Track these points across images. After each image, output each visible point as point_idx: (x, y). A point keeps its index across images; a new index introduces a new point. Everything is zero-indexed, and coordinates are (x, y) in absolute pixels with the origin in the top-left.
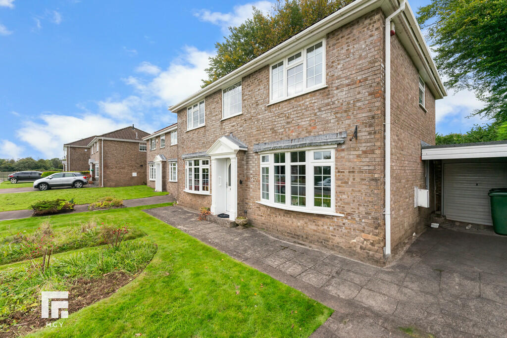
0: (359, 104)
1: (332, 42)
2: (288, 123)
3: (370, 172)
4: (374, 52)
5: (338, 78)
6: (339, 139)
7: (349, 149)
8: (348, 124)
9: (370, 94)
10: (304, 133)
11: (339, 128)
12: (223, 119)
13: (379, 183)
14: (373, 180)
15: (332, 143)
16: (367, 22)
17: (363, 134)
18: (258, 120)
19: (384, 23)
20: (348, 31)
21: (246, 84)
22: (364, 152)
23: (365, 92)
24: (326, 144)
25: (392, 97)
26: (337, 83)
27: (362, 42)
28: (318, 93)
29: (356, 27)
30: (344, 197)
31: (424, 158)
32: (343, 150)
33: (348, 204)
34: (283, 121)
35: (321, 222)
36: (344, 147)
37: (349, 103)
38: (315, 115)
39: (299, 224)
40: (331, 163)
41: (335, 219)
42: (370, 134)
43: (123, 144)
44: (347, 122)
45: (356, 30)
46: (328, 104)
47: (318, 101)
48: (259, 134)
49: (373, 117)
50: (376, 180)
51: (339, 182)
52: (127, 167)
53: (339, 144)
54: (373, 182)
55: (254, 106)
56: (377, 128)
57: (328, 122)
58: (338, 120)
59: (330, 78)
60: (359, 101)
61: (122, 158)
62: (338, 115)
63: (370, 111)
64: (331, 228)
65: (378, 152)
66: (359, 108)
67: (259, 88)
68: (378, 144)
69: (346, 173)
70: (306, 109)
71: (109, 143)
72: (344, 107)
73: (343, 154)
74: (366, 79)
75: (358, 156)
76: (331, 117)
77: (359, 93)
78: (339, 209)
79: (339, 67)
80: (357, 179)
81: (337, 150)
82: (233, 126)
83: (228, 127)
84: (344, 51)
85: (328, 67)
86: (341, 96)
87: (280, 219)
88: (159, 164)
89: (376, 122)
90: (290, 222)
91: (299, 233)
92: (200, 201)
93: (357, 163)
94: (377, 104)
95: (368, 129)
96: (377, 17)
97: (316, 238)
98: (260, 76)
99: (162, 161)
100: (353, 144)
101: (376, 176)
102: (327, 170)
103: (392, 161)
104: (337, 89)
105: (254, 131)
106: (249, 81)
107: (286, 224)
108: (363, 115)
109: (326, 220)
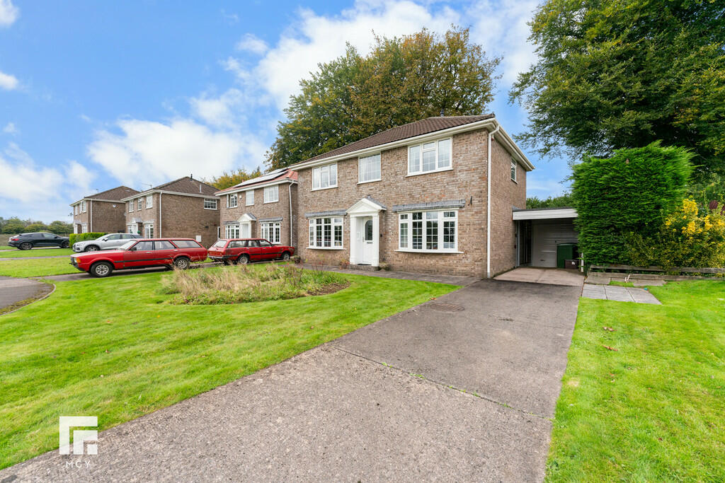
0: (473, 183)
1: (457, 141)
2: (424, 191)
3: (480, 224)
4: (481, 153)
5: (461, 165)
6: (461, 204)
7: (466, 211)
8: (466, 195)
9: (480, 178)
10: (436, 199)
11: (460, 197)
12: (359, 183)
13: (484, 230)
14: (480, 229)
15: (456, 207)
16: (478, 134)
17: (475, 202)
18: (397, 187)
19: (488, 136)
20: (467, 137)
21: (385, 156)
22: (476, 213)
23: (476, 177)
24: (453, 207)
25: (492, 179)
26: (460, 168)
27: (475, 146)
28: (446, 173)
29: (471, 135)
30: (464, 240)
31: (514, 219)
32: (463, 211)
33: (466, 245)
34: (419, 190)
35: (448, 258)
36: (464, 209)
37: (467, 182)
38: (445, 187)
39: (432, 262)
40: (455, 219)
41: (458, 255)
42: (479, 202)
43: (185, 199)
44: (466, 193)
45: (472, 137)
46: (453, 181)
47: (446, 178)
48: (398, 198)
49: (481, 192)
50: (482, 229)
51: (460, 232)
52: (189, 229)
53: (461, 207)
54: (481, 231)
55: (393, 175)
56: (483, 199)
57: (453, 193)
58: (460, 192)
59: (455, 164)
60: (473, 181)
61: (184, 217)
62: (461, 189)
63: (480, 188)
64: (455, 262)
65: (484, 212)
66: (473, 185)
67: (398, 161)
68: (484, 208)
69: (465, 226)
70: (438, 182)
71: (168, 198)
72: (464, 184)
73: (463, 214)
74: (477, 169)
75: (473, 215)
76: (456, 190)
77: (473, 176)
78: (460, 248)
79: (461, 158)
80: (472, 229)
81: (459, 211)
82: (371, 190)
83: (365, 190)
84: (464, 149)
85: (454, 157)
86: (462, 177)
87: (416, 261)
88: (247, 225)
89: (482, 194)
90: (425, 262)
91: (431, 269)
92: (330, 256)
93: (472, 220)
94: (484, 184)
95: (478, 199)
96: (484, 133)
97: (444, 270)
98: (399, 153)
99: (252, 221)
100: (469, 207)
101: (483, 227)
102: (453, 224)
103: (491, 219)
104: (460, 172)
105: (393, 195)
106: (388, 155)
107: (422, 264)
108: (475, 190)
109: (451, 257)
